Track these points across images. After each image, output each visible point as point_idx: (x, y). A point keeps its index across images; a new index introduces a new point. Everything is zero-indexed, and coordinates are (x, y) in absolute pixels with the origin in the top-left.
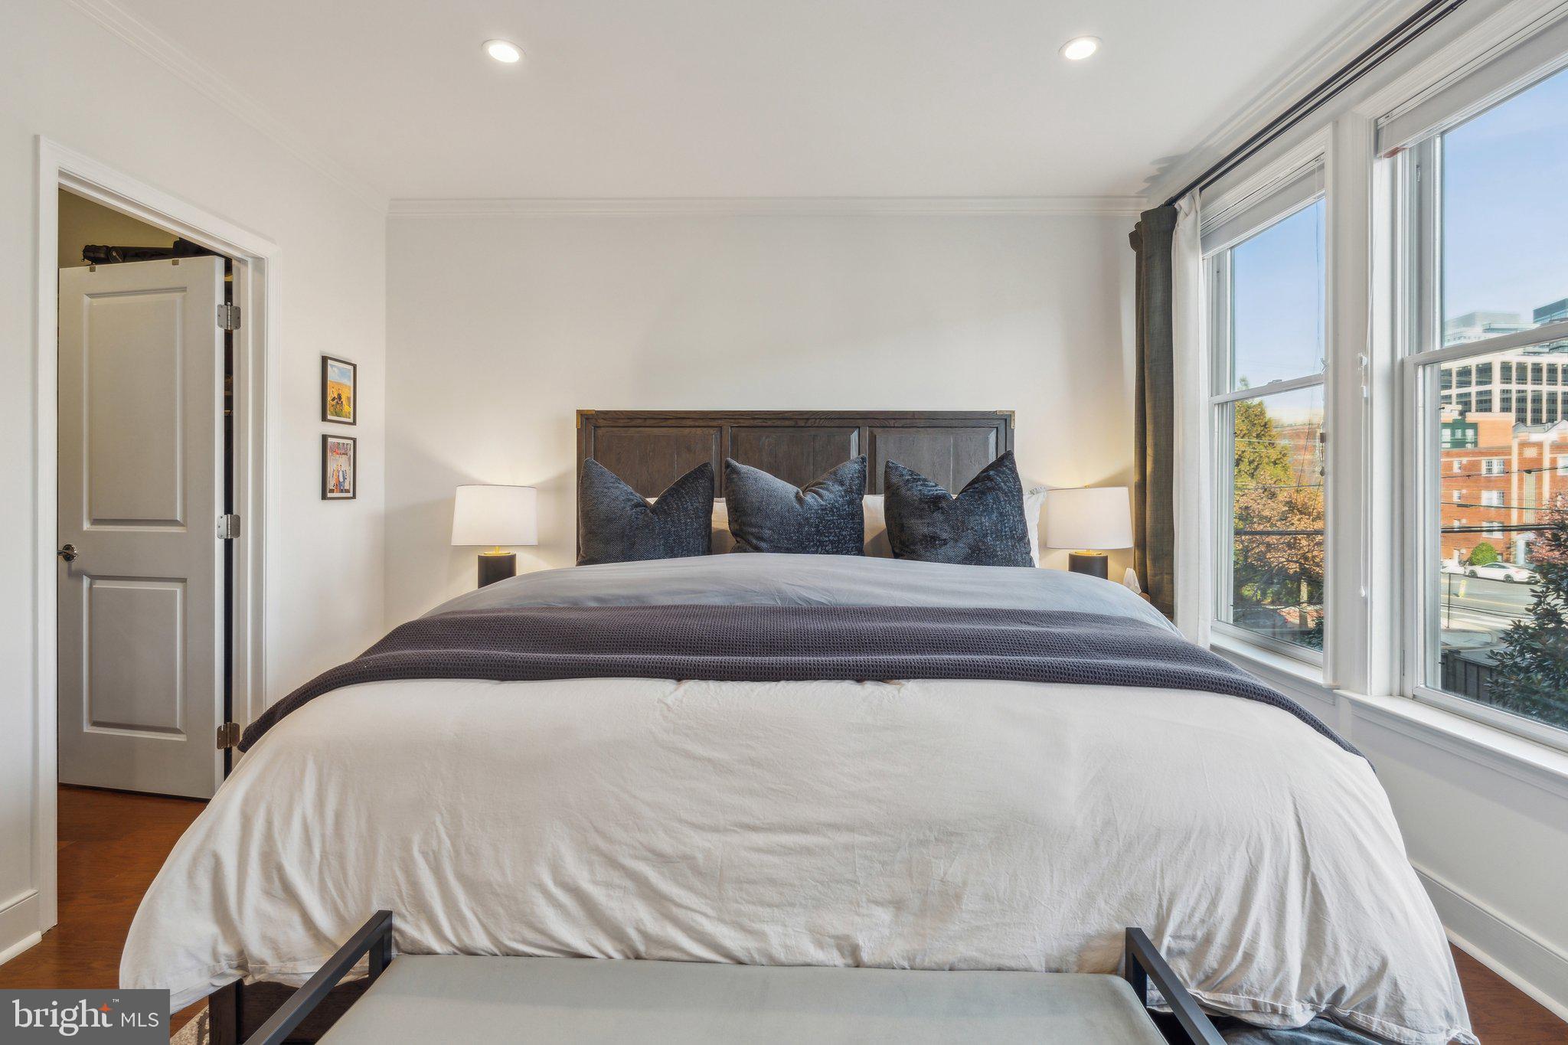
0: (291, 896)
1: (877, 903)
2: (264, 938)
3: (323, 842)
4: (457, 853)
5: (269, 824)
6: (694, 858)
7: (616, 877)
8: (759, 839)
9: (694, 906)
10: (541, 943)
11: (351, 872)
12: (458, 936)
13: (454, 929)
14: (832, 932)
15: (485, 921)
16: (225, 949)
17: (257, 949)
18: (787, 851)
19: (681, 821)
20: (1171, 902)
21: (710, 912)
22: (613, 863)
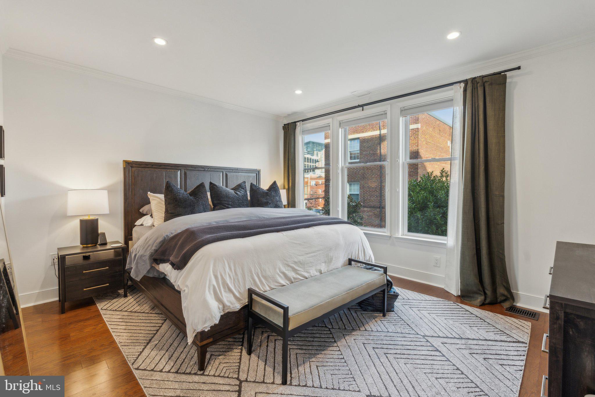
0: (230, 291)
1: (323, 263)
2: (228, 301)
3: (233, 277)
4: (261, 271)
5: (221, 275)
6: (300, 261)
7: (290, 269)
8: (309, 255)
9: (301, 270)
10: (278, 285)
11: (240, 282)
12: (264, 289)
13: (262, 287)
14: (318, 269)
15: (268, 284)
16: (221, 306)
17: (228, 304)
18: (312, 256)
19: (297, 255)
20: (352, 253)
21: (303, 271)
22: (289, 266)
